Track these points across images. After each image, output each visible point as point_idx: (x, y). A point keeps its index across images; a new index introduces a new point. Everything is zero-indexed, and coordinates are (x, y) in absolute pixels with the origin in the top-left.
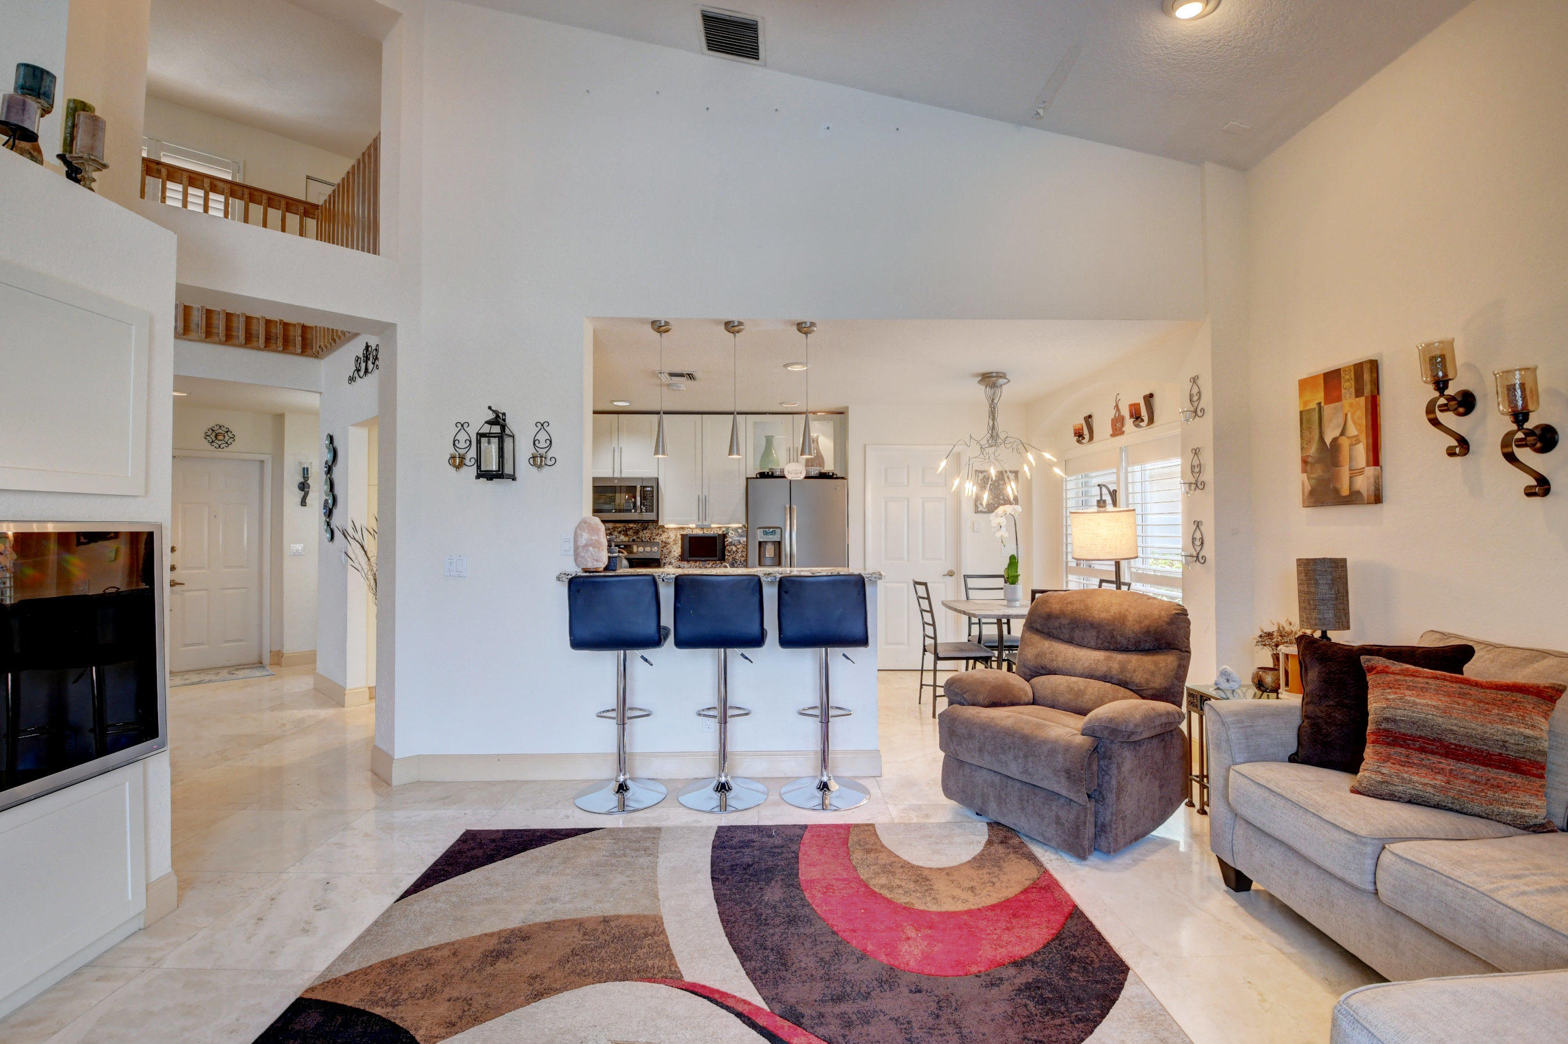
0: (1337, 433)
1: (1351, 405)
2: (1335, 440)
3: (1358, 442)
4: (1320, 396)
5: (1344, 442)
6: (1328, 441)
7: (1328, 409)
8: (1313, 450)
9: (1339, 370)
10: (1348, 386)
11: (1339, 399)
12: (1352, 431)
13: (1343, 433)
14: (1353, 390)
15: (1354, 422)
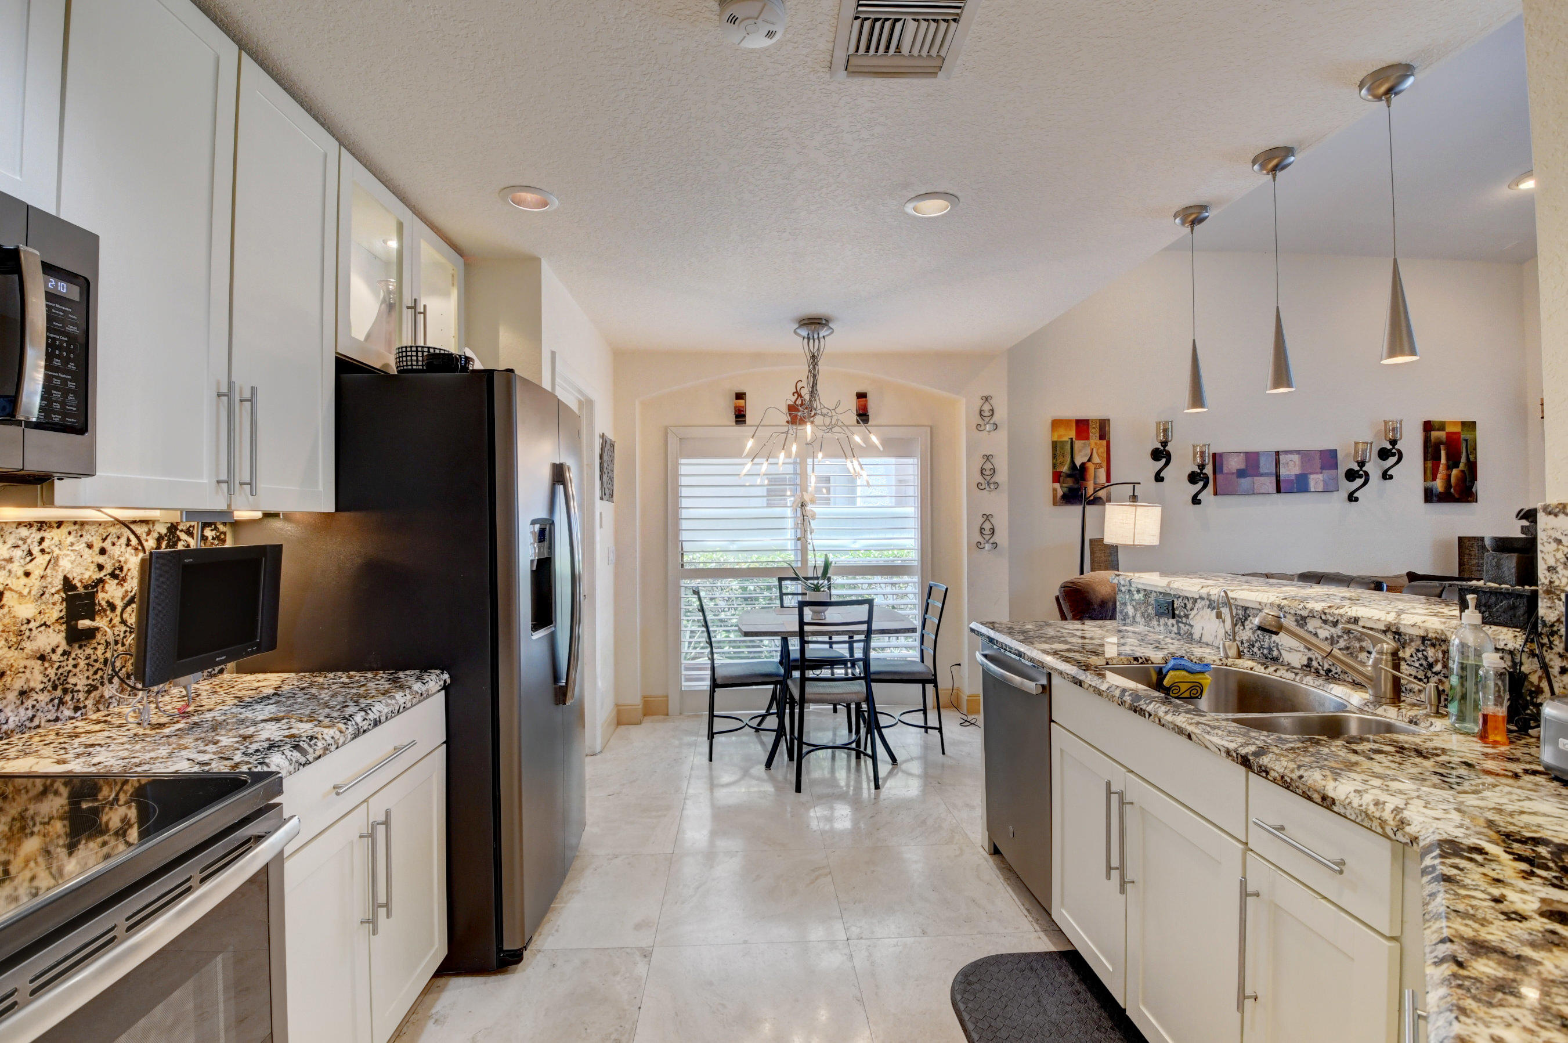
0: (1085, 460)
1: (1096, 444)
2: (1083, 465)
3: (1101, 467)
4: (1073, 434)
5: (1090, 466)
6: (1078, 463)
7: (1078, 444)
8: (1065, 469)
9: (1088, 421)
10: (1094, 433)
11: (1087, 438)
12: (1096, 459)
13: (1089, 460)
14: (1098, 435)
15: (1098, 455)
